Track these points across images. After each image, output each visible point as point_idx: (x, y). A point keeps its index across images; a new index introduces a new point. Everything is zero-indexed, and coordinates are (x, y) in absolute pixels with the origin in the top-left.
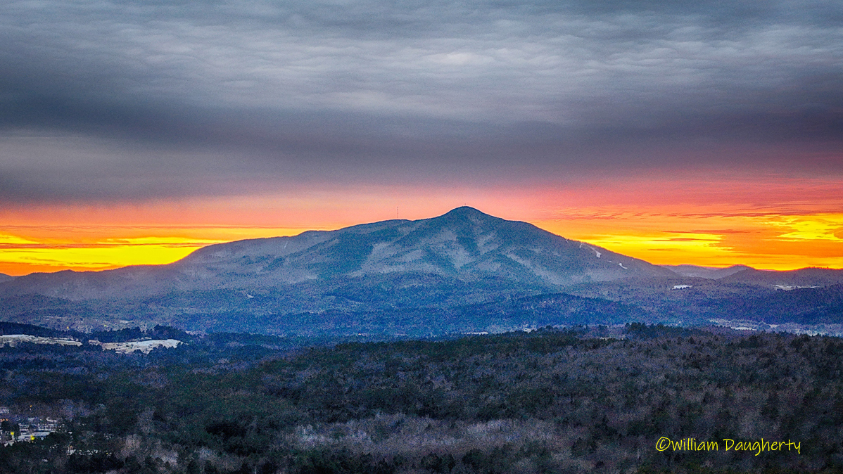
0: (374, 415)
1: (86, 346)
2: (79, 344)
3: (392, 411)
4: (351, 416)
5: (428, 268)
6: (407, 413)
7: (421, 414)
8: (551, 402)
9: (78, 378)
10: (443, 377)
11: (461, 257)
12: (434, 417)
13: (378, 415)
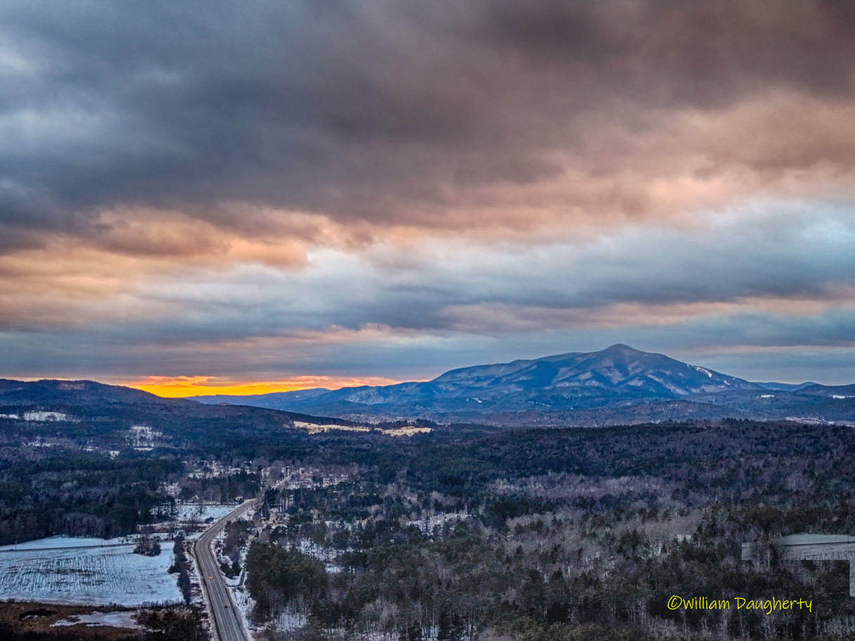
0: (547, 474)
1: (373, 432)
2: (368, 430)
3: (558, 470)
4: (533, 473)
5: (595, 383)
6: (568, 472)
7: (578, 473)
8: (662, 466)
9: (364, 450)
10: (593, 450)
11: (617, 377)
12: (585, 475)
13: (549, 473)
